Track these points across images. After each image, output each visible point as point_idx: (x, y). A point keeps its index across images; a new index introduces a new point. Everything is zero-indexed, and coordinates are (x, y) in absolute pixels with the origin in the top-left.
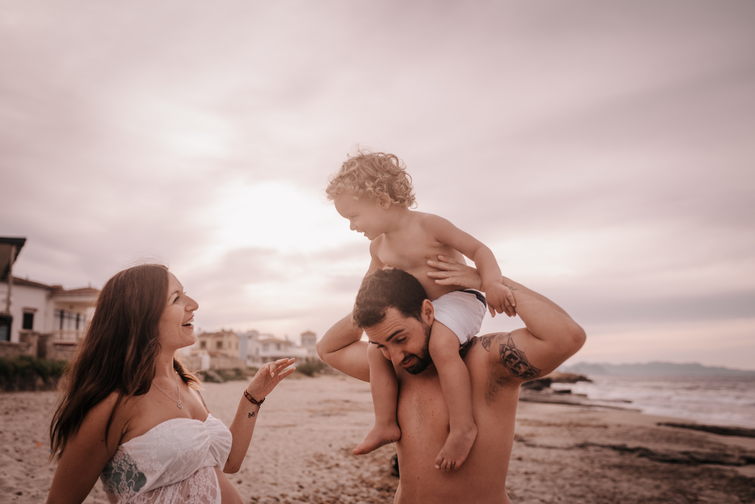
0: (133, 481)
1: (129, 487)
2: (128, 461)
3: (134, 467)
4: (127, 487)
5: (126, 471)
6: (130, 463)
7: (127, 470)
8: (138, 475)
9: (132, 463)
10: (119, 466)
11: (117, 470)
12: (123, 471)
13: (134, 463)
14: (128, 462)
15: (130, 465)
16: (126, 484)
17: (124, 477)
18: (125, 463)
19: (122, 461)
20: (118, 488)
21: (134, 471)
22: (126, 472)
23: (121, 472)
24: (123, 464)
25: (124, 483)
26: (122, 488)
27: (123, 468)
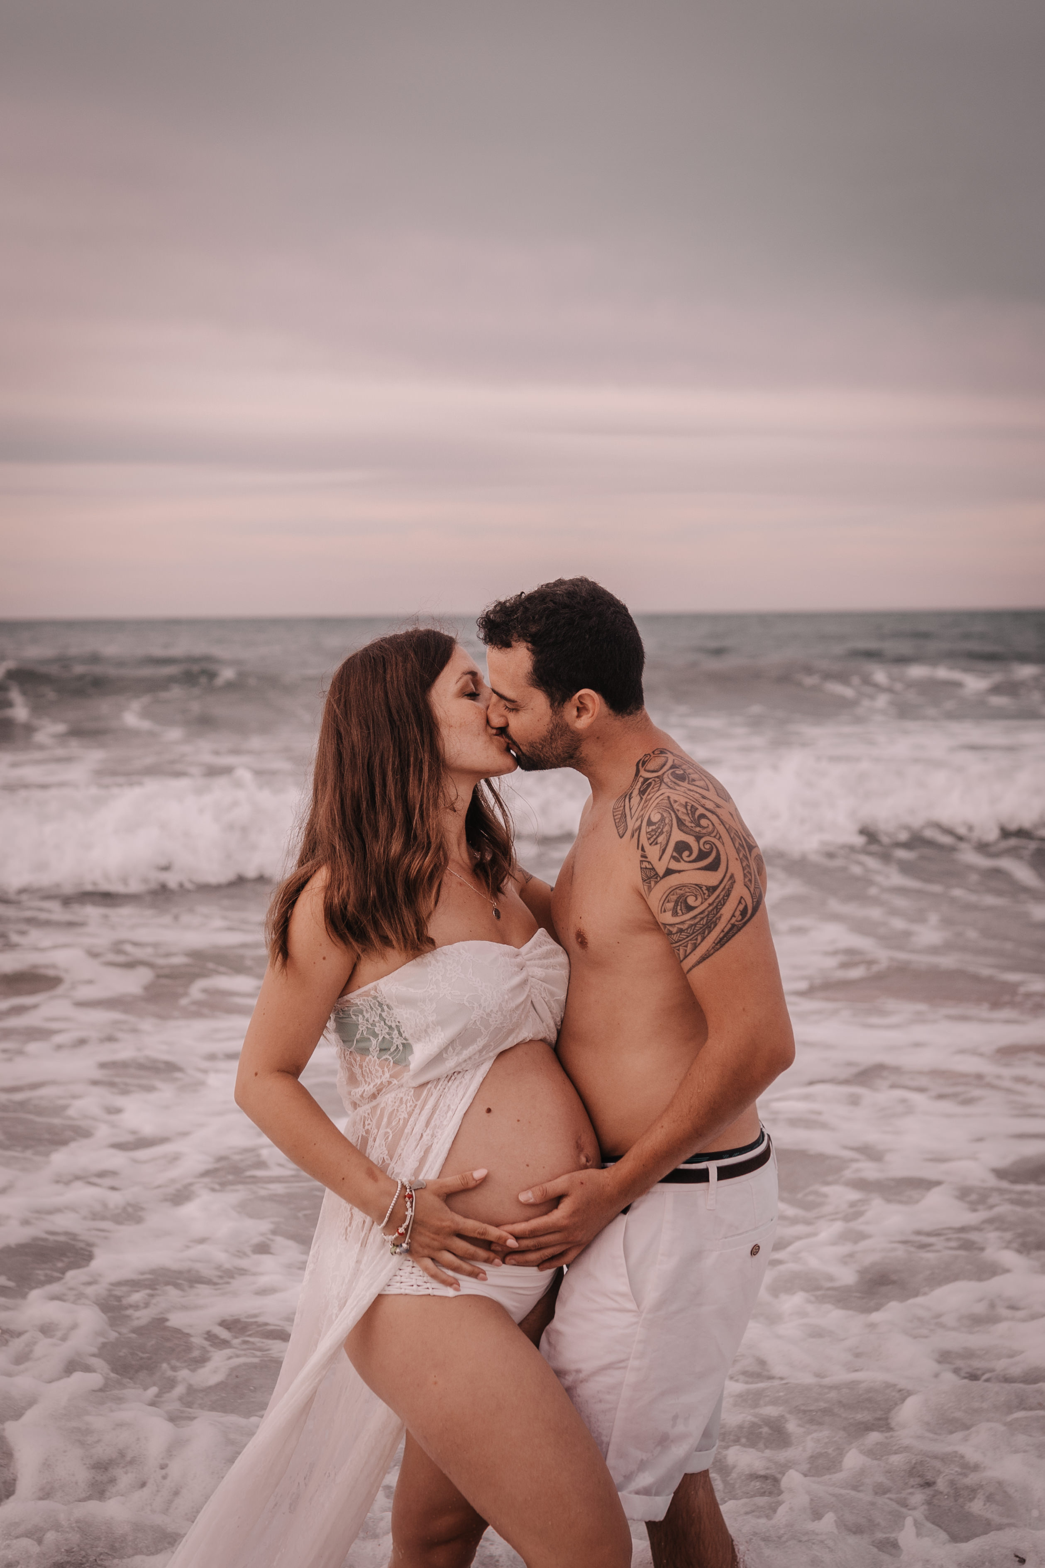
0: (390, 1058)
1: (383, 1068)
2: (387, 1019)
3: (396, 1032)
4: (377, 1067)
5: (380, 1038)
6: (389, 1023)
7: (383, 1035)
8: (401, 1048)
9: (394, 1025)
10: (370, 1026)
11: (365, 1033)
12: (375, 1035)
13: (398, 1024)
14: (386, 1022)
15: (390, 1027)
16: (378, 1062)
17: (376, 1047)
18: (382, 1023)
19: (377, 1019)
20: (361, 1066)
21: (394, 1041)
22: (380, 1040)
23: (372, 1038)
24: (377, 1024)
25: (373, 1059)
26: (369, 1069)
27: (377, 1029)
